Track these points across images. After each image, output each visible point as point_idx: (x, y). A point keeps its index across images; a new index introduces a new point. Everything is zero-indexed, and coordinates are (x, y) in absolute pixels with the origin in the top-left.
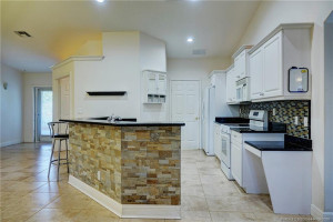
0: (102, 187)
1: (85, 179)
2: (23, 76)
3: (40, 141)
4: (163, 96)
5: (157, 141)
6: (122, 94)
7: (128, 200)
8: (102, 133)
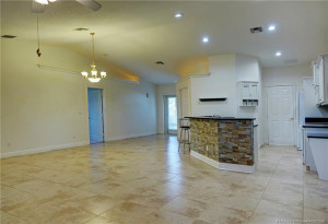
0: (209, 155)
1: (200, 152)
2: (157, 87)
3: (168, 133)
4: (256, 101)
5: (237, 129)
6: (224, 99)
7: (223, 160)
8: (208, 124)
